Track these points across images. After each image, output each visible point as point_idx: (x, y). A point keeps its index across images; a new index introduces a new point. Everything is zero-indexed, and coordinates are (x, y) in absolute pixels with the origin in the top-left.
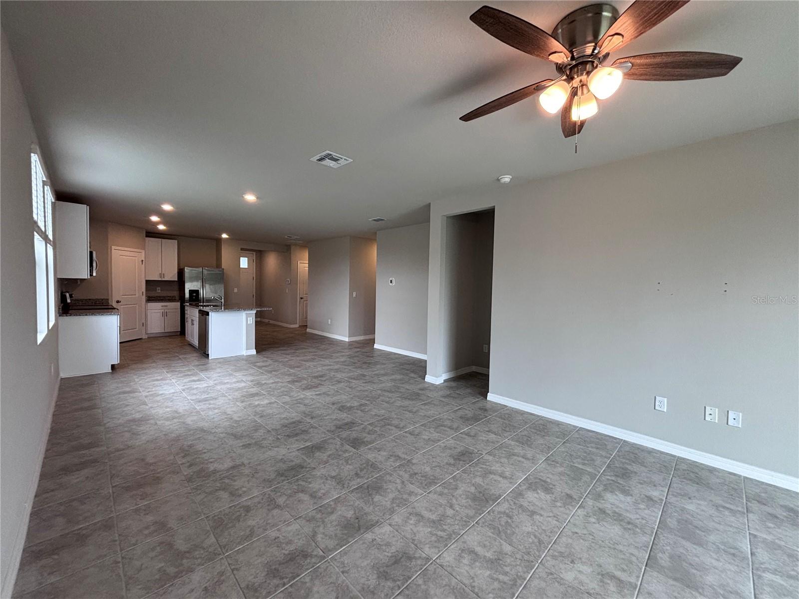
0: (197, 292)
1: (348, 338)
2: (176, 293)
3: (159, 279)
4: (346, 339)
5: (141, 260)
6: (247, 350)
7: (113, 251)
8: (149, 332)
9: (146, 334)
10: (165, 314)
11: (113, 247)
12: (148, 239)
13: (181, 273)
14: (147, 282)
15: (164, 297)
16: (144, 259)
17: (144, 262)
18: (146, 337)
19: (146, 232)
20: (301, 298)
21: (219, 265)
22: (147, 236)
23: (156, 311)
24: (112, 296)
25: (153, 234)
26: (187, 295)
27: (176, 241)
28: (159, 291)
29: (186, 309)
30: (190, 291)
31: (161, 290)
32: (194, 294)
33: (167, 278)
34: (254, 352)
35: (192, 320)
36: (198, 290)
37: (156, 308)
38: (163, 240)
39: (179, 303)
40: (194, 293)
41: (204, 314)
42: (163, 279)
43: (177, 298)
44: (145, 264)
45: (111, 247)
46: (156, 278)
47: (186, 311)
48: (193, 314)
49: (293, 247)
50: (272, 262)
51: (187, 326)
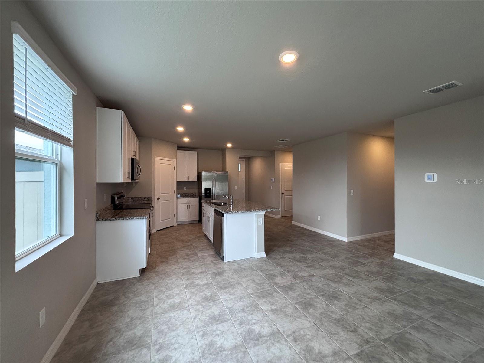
0: (210, 190)
1: (346, 239)
2: (196, 191)
3: (185, 181)
4: (345, 239)
5: (174, 167)
6: (257, 252)
7: (155, 160)
8: (178, 221)
9: (176, 222)
10: (189, 207)
11: (156, 157)
12: (178, 151)
13: (199, 176)
14: (177, 182)
15: (189, 194)
16: (175, 166)
17: (176, 168)
18: (177, 225)
19: (177, 147)
20: (283, 194)
21: (224, 169)
22: (177, 150)
23: (183, 205)
24: (154, 195)
25: (181, 147)
26: (203, 192)
27: (196, 152)
28: (185, 190)
29: (203, 205)
30: (205, 189)
31: (187, 189)
32: (208, 192)
33: (190, 180)
34: (263, 254)
35: (208, 217)
36: (211, 188)
37: (183, 203)
38: (188, 151)
39: (198, 198)
40: (208, 190)
41: (219, 215)
42: (188, 181)
43: (197, 194)
44: (176, 170)
45: (154, 157)
46: (184, 180)
47: (203, 207)
48: (209, 211)
49: (276, 152)
50: (258, 165)
51: (204, 220)
